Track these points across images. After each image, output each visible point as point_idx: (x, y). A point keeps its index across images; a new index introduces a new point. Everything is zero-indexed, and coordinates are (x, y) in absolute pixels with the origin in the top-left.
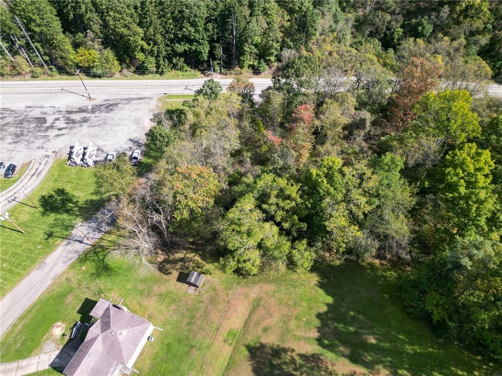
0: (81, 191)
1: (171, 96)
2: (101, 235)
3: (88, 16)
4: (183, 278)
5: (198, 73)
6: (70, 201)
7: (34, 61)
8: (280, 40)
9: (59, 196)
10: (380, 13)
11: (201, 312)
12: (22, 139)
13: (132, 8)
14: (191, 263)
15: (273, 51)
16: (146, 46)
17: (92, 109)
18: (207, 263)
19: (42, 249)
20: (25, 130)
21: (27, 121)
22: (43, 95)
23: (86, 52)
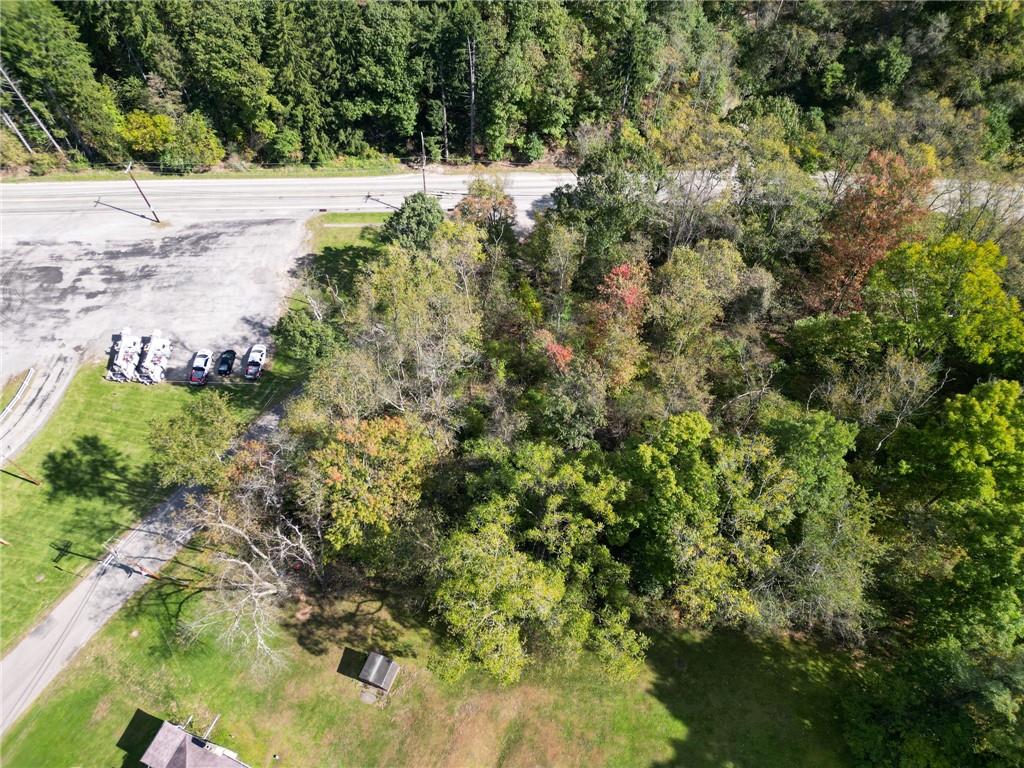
0: (134, 442)
1: (335, 217)
2: (174, 553)
3: (149, 41)
4: (353, 665)
5: (395, 161)
6: (110, 465)
7: (34, 139)
8: (574, 93)
9: (85, 454)
10: (795, 29)
11: (390, 752)
12: (9, 319)
13: (245, 23)
14: (371, 627)
15: (557, 115)
16: (278, 106)
17: (161, 247)
18: (405, 627)
19: (46, 584)
20: (14, 297)
21: (21, 276)
22: (56, 215)
23: (147, 120)
